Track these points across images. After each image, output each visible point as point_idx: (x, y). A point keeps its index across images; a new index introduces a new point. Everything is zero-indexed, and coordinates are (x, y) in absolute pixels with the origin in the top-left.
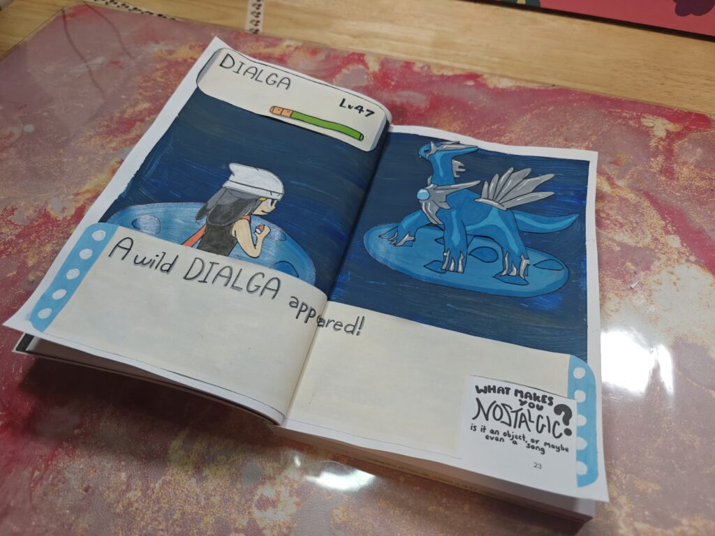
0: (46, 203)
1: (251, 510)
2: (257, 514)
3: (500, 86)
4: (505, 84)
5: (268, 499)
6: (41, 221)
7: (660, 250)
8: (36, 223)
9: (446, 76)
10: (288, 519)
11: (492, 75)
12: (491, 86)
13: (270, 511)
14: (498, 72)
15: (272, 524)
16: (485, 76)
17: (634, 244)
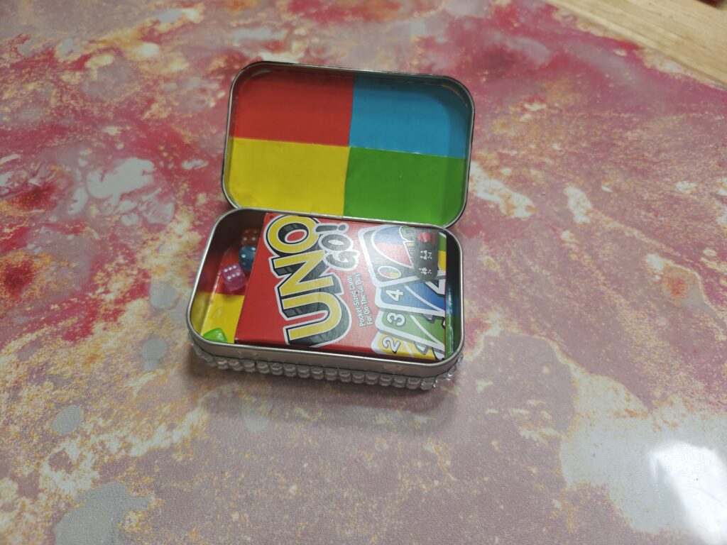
0: (59, 42)
1: (42, 462)
2: (45, 469)
3: (661, 69)
4: (670, 68)
5: (67, 458)
6: (43, 57)
8: (37, 58)
9: (593, 35)
10: (74, 494)
11: (656, 52)
12: (648, 65)
13: (61, 474)
14: (668, 52)
15: (53, 491)
16: (646, 50)
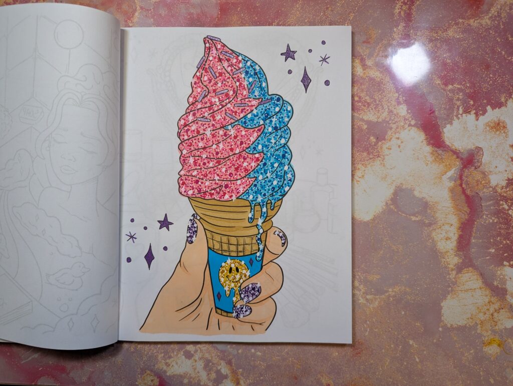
7: (393, 120)
17: (376, 120)
